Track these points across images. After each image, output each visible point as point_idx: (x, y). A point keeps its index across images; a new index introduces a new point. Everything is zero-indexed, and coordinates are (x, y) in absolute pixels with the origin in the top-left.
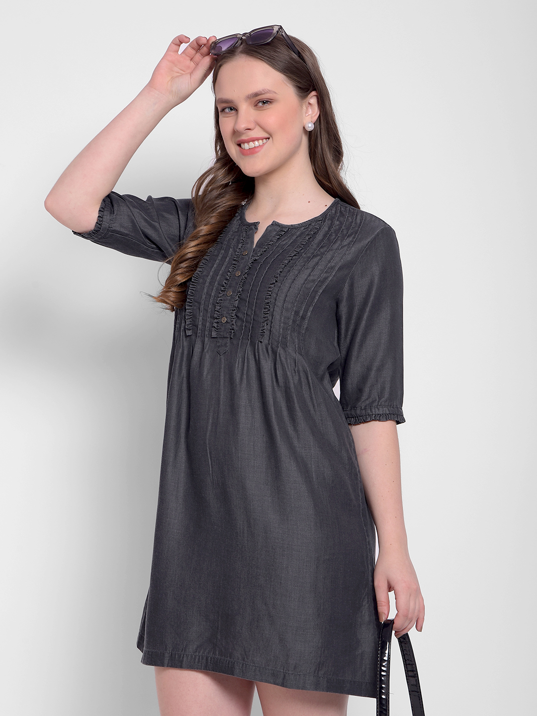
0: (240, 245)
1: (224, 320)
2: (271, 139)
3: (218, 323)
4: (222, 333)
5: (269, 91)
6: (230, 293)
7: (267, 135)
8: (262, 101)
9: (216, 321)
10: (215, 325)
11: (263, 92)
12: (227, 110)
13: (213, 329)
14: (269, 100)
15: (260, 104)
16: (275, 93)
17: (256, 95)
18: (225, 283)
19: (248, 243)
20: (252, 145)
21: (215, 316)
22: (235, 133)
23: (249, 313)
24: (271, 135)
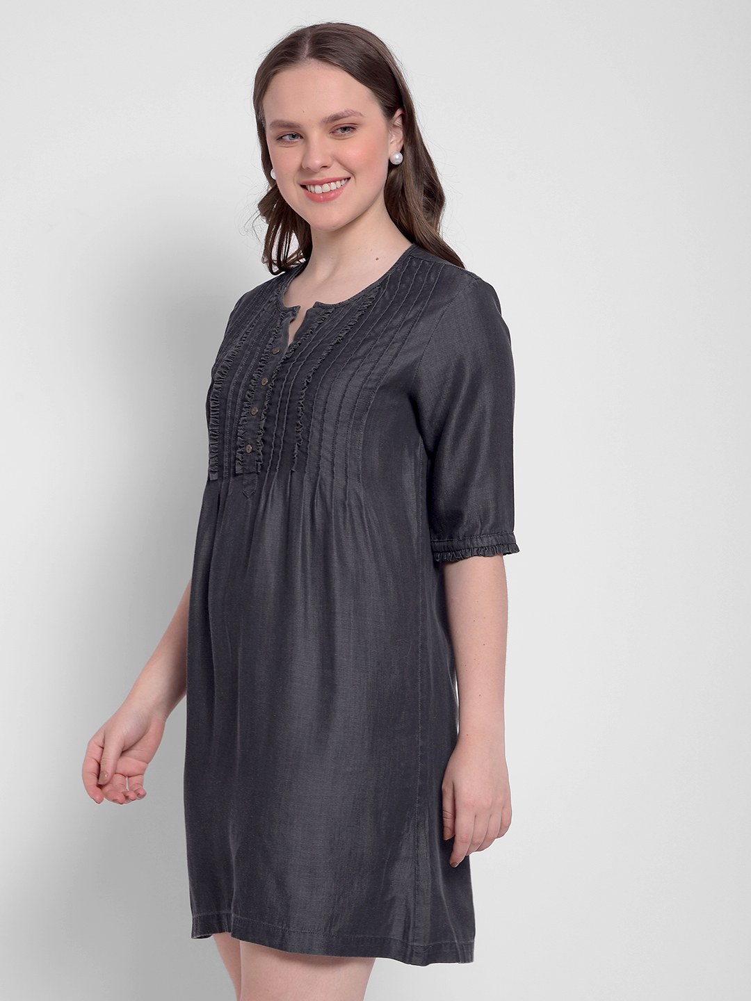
0: (272, 339)
1: (249, 448)
2: (352, 179)
3: (242, 453)
4: (246, 468)
5: (354, 113)
6: (255, 410)
7: (347, 174)
8: (342, 127)
9: (239, 450)
10: (239, 456)
11: (346, 115)
12: (287, 138)
13: (237, 461)
14: (352, 126)
15: (339, 132)
16: (361, 115)
17: (336, 118)
18: (249, 396)
19: (280, 336)
20: (326, 187)
21: (238, 443)
22: (303, 170)
23: (279, 434)
24: (353, 173)
